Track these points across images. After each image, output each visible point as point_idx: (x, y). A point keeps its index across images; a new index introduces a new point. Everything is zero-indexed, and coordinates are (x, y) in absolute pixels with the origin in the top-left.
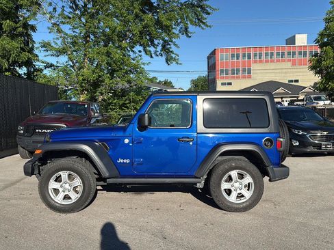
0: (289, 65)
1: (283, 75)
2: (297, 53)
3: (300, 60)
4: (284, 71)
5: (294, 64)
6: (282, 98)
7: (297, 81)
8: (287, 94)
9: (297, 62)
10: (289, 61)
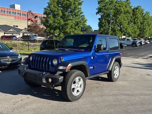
0: (13, 18)
1: (11, 22)
2: (17, 13)
3: (18, 17)
4: (11, 20)
5: (15, 18)
6: (12, 34)
7: (17, 26)
8: (15, 32)
9: (17, 17)
10: (13, 16)
